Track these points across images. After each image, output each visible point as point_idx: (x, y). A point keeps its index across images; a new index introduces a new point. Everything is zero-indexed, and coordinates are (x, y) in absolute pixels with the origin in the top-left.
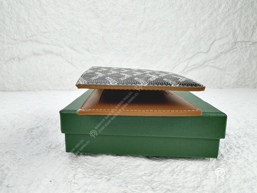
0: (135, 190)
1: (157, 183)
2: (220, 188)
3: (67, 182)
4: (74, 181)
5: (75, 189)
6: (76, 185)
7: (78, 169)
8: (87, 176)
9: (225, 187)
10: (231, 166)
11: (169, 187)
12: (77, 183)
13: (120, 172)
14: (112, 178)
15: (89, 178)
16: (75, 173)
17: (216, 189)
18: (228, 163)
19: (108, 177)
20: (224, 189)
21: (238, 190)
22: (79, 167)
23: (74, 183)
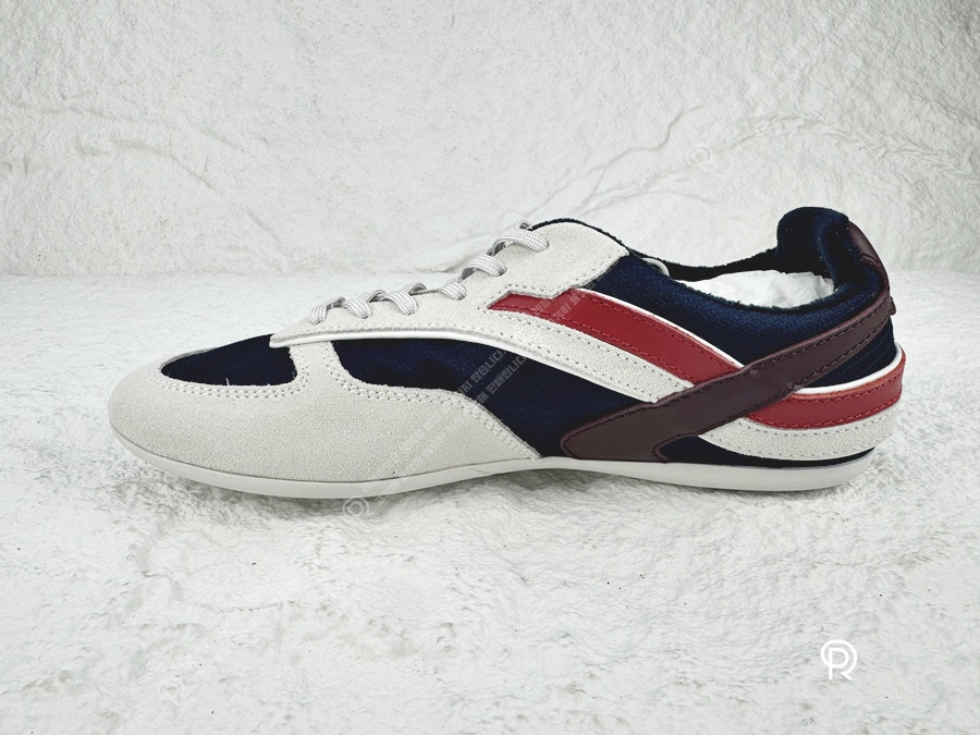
0: (478, 584)
1: (539, 567)
2: (697, 578)
3: (300, 564)
4: (318, 563)
5: (321, 580)
6: (323, 571)
7: (326, 532)
8: (353, 550)
9: (712, 576)
10: (740, 524)
11: (566, 577)
12: (325, 568)
13: (441, 541)
14: (419, 555)
15: (356, 553)
16: (319, 542)
17: (687, 580)
18: (734, 517)
19: (409, 553)
20: (707, 581)
21: (742, 583)
22: (328, 527)
23: (320, 567)
